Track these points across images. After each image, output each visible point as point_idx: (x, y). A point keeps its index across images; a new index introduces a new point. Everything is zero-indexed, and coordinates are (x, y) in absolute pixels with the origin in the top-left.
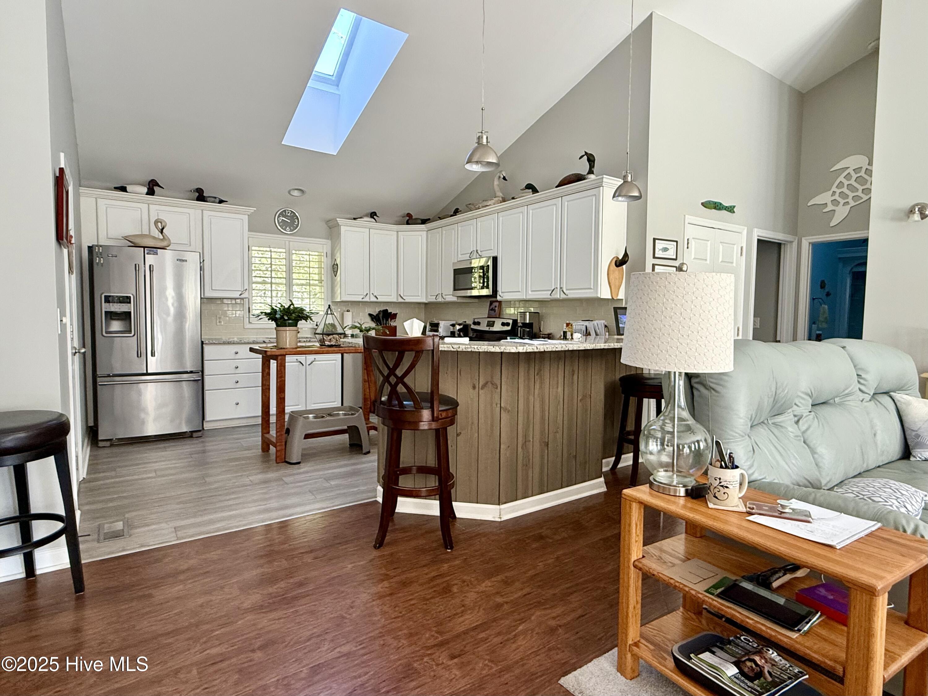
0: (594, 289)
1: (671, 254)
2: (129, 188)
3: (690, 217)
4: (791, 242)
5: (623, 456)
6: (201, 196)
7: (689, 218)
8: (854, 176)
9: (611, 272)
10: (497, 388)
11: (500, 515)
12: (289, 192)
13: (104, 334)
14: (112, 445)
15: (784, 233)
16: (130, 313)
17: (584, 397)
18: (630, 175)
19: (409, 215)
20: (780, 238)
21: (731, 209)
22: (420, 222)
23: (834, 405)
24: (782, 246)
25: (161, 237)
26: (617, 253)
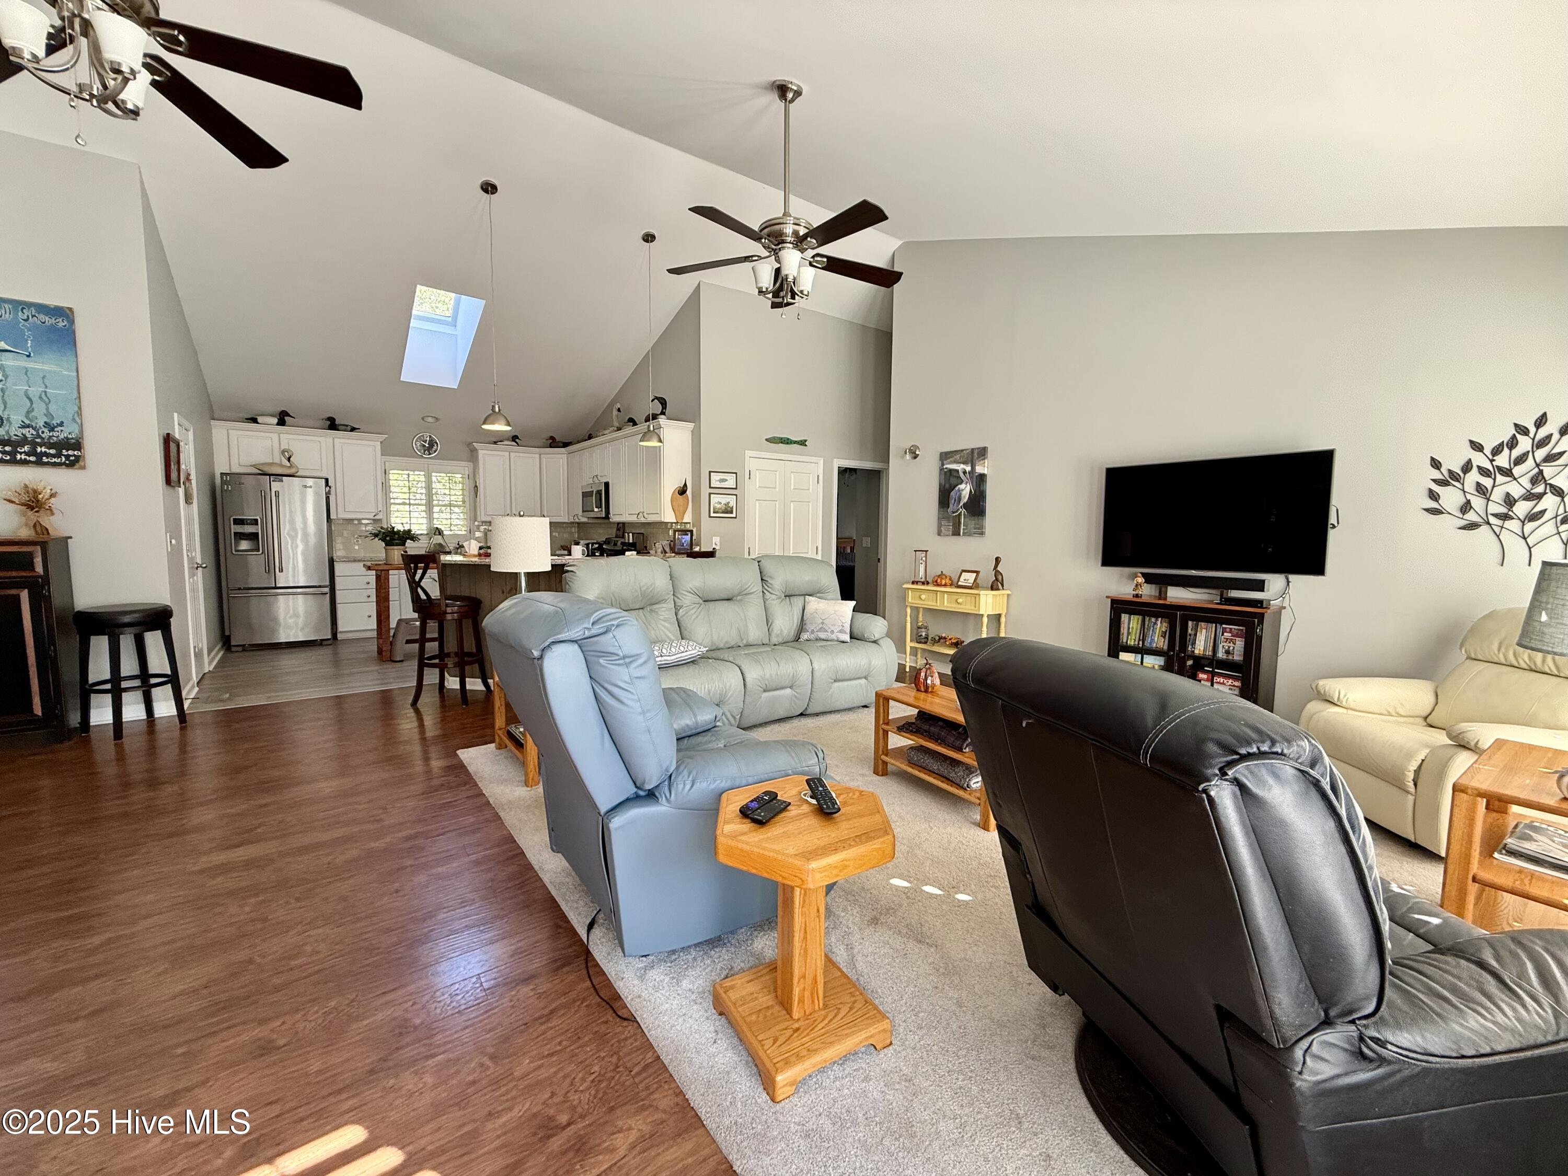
0: (660, 514)
1: (730, 484)
2: (260, 419)
3: (751, 451)
6: (333, 425)
9: (674, 501)
12: (423, 419)
13: (234, 552)
14: (244, 650)
15: (873, 461)
16: (257, 534)
19: (552, 438)
20: (867, 466)
21: (803, 443)
22: (562, 445)
24: (881, 472)
25: (288, 464)
26: (677, 485)
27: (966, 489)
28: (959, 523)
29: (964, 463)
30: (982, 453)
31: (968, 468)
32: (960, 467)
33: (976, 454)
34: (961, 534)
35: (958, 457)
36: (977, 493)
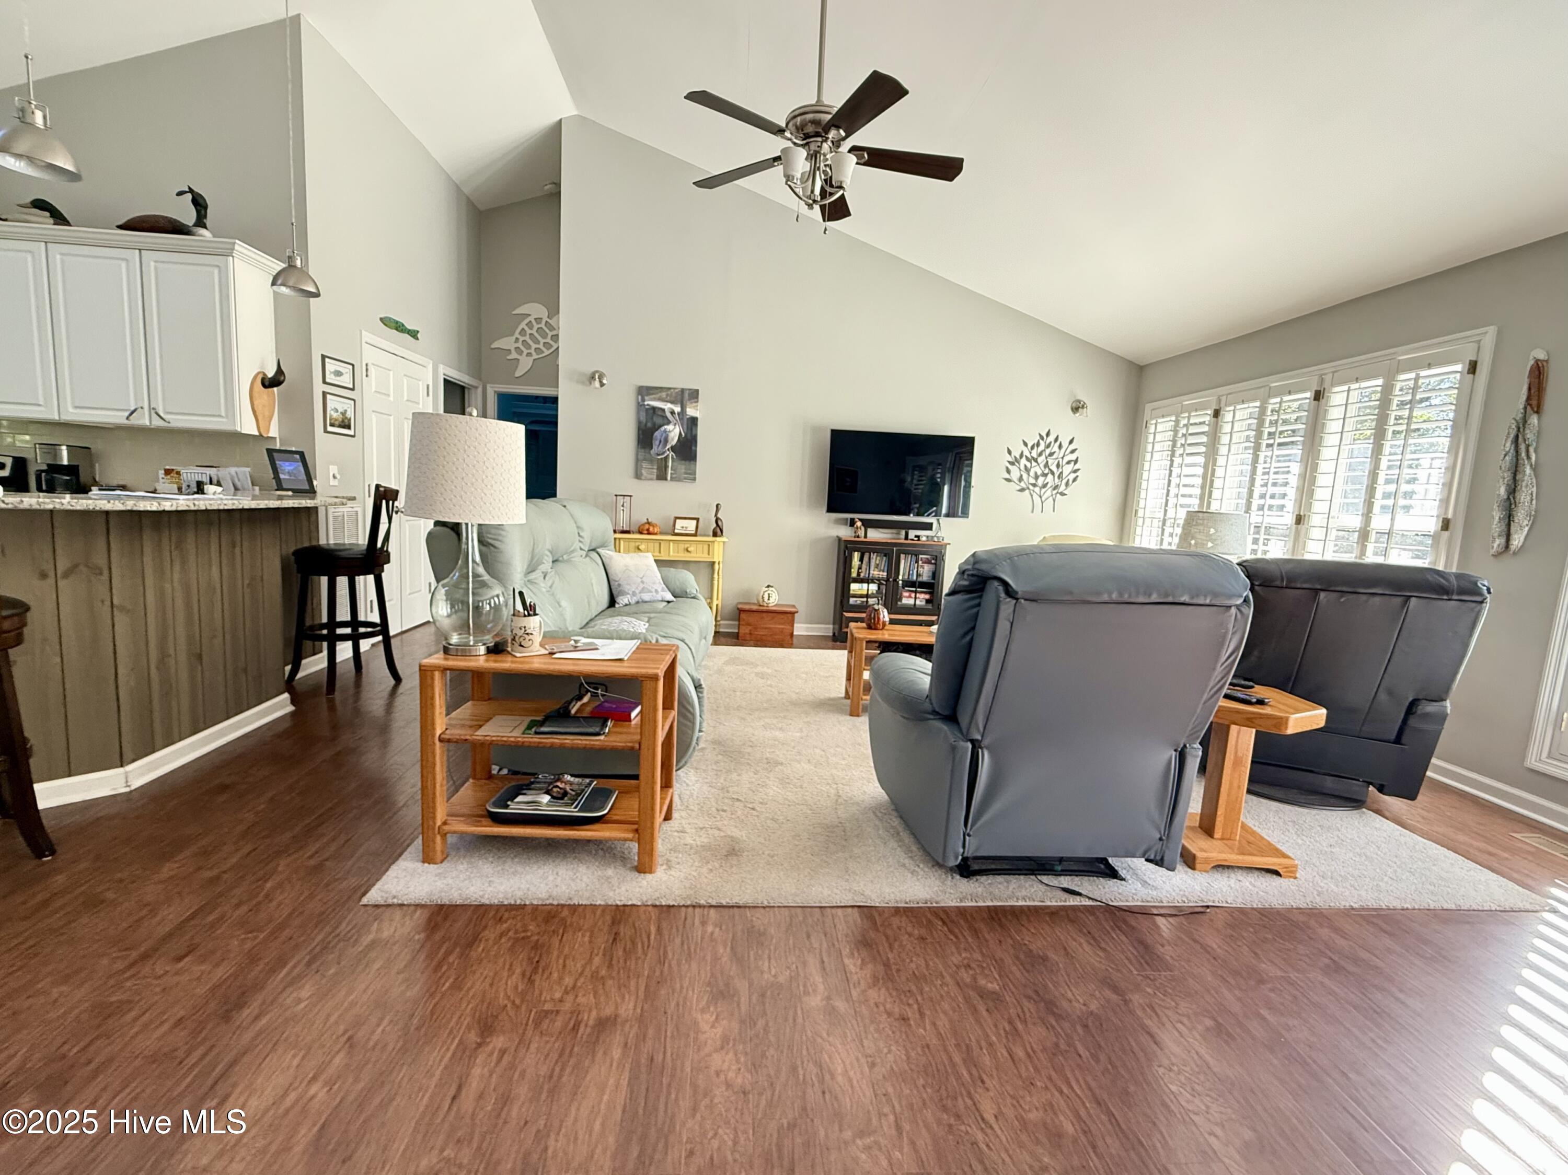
0: (227, 417)
1: (346, 380)
3: (367, 334)
4: (476, 388)
5: (304, 662)
7: (367, 336)
8: (536, 326)
9: (255, 394)
10: (101, 574)
11: (127, 782)
15: (468, 374)
17: (253, 579)
18: (299, 258)
20: (467, 381)
21: (414, 334)
23: (563, 561)
24: (466, 391)
26: (262, 366)
27: (674, 432)
28: (666, 467)
29: (672, 402)
30: (694, 395)
31: (677, 409)
32: (667, 406)
33: (686, 395)
34: (669, 478)
35: (664, 395)
36: (689, 436)
